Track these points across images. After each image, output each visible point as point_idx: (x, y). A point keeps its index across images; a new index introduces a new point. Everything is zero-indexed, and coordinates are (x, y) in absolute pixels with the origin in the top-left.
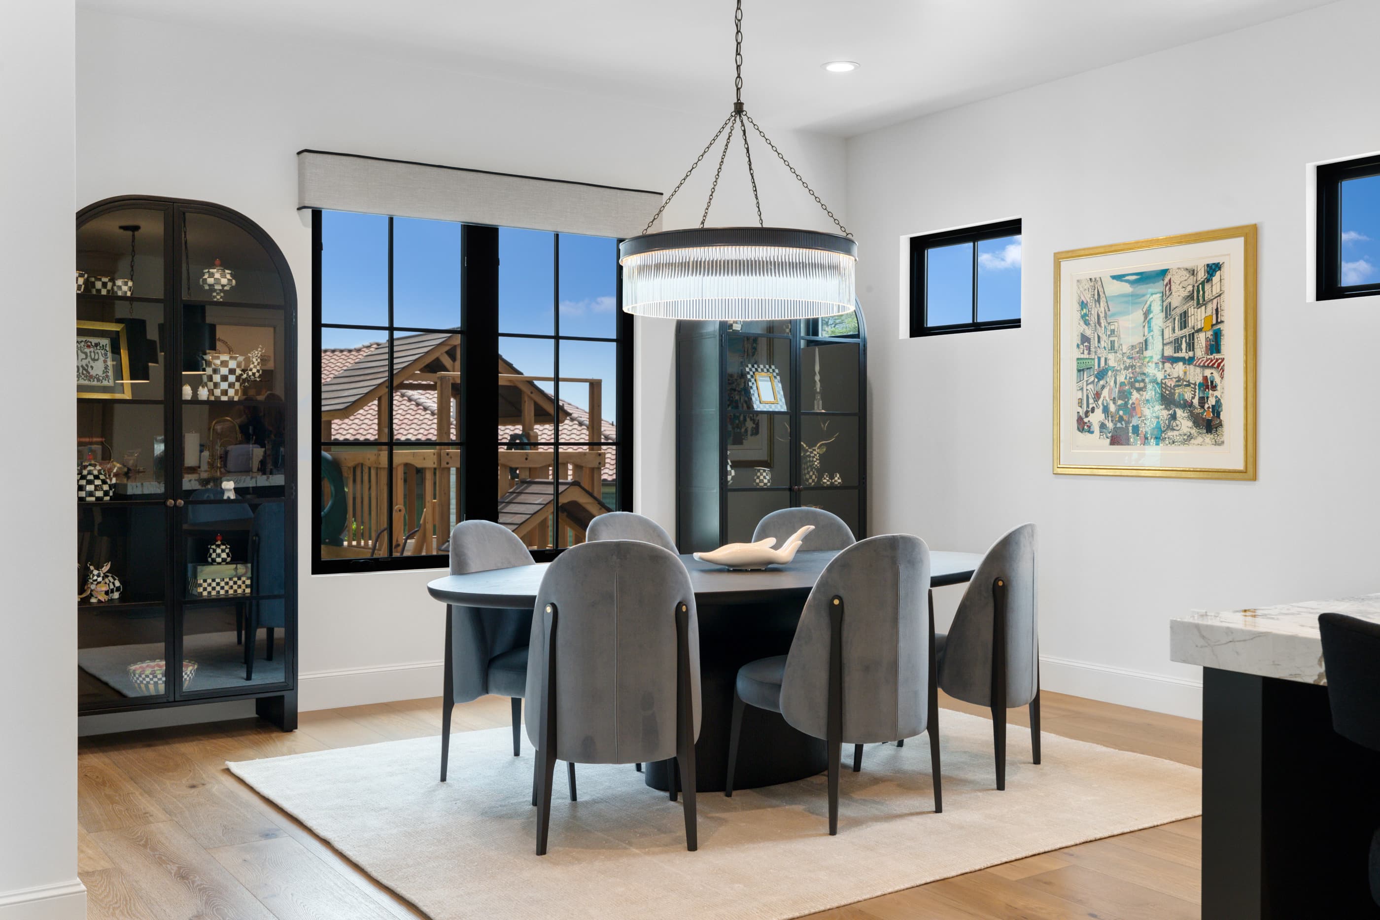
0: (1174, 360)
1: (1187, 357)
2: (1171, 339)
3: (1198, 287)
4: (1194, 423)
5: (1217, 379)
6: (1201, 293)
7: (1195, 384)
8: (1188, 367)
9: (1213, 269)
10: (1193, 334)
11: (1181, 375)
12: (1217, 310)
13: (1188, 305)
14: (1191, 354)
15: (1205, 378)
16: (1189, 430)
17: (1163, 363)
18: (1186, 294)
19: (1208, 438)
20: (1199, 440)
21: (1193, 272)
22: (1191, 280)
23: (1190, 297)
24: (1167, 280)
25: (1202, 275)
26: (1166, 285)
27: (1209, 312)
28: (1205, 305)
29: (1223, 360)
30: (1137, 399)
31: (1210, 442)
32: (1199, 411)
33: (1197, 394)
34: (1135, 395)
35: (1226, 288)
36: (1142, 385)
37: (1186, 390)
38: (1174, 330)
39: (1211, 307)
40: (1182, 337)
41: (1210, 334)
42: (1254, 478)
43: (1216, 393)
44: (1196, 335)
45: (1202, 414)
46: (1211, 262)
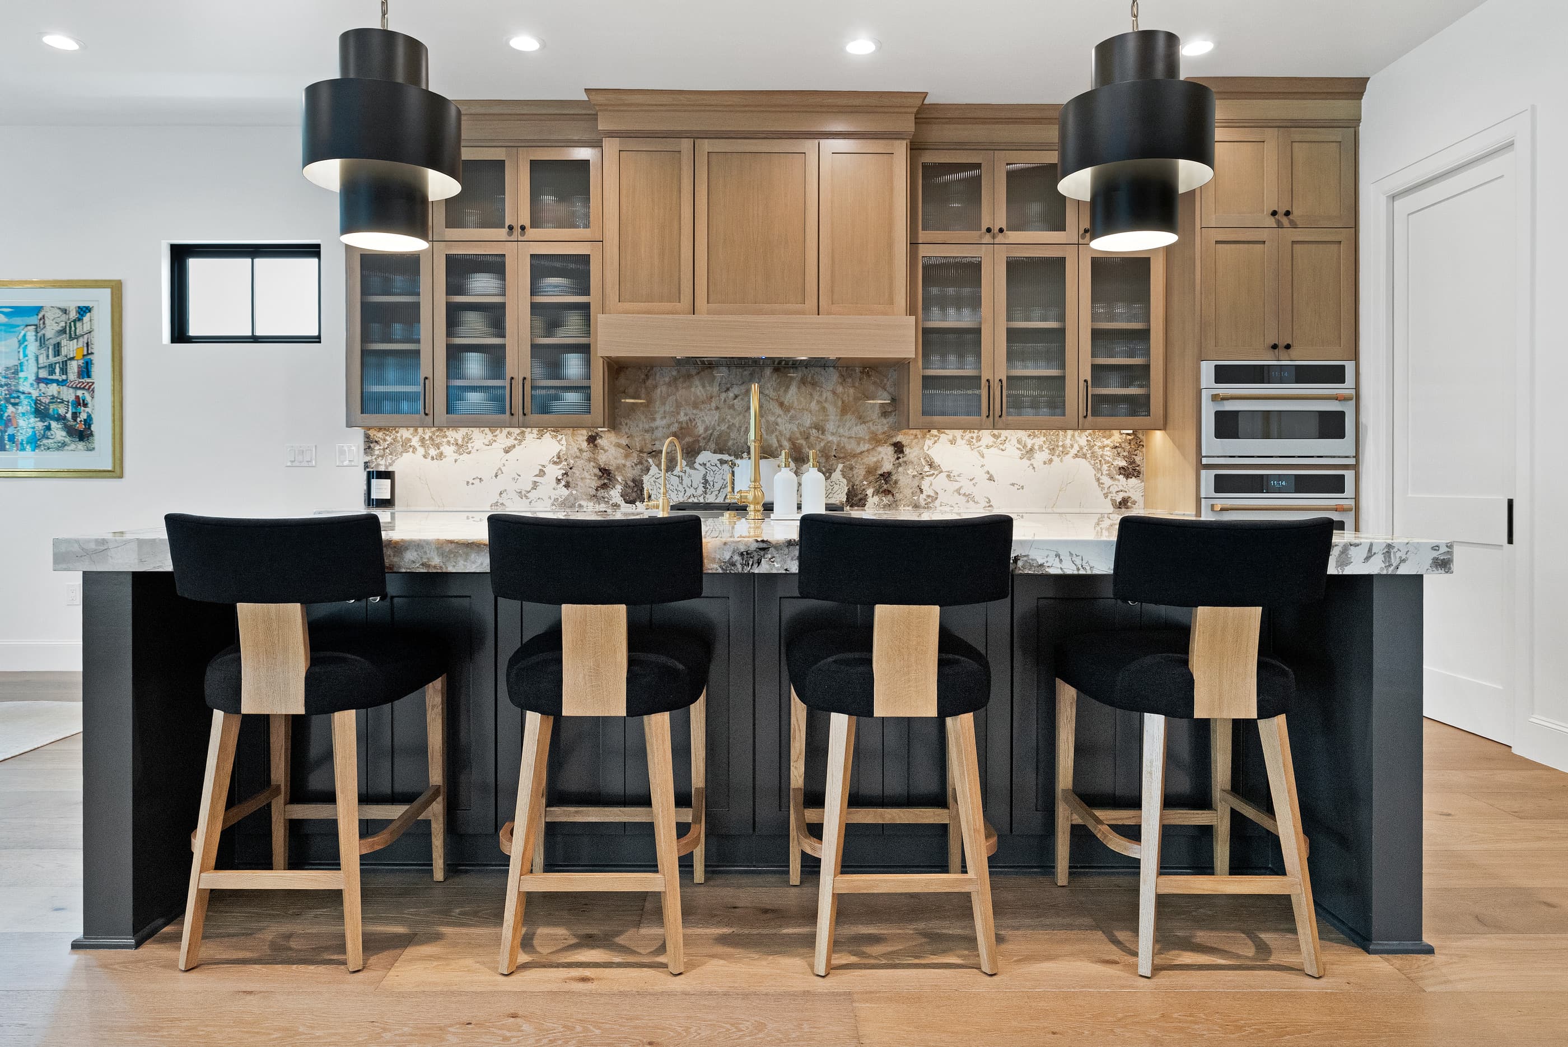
0: (47, 382)
1: (60, 380)
2: (45, 364)
3: (70, 323)
4: (67, 432)
5: (88, 398)
6: (73, 329)
7: (68, 402)
8: (61, 387)
9: (84, 311)
10: (66, 361)
11: (55, 394)
12: (87, 343)
13: (61, 337)
14: (64, 377)
15: (77, 397)
16: (63, 438)
17: (38, 383)
18: (59, 328)
19: (81, 445)
20: (73, 446)
21: (65, 311)
22: (64, 317)
23: (63, 331)
24: (40, 316)
25: (73, 315)
26: (41, 319)
27: (80, 344)
28: (77, 338)
29: (93, 383)
30: (12, 412)
31: (82, 448)
32: (72, 423)
33: (70, 410)
34: (11, 409)
35: (95, 327)
36: (17, 401)
37: (60, 406)
38: (48, 356)
39: (82, 341)
40: (56, 363)
41: (81, 362)
42: (121, 476)
43: (87, 409)
44: (68, 362)
45: (75, 426)
46: (82, 304)
